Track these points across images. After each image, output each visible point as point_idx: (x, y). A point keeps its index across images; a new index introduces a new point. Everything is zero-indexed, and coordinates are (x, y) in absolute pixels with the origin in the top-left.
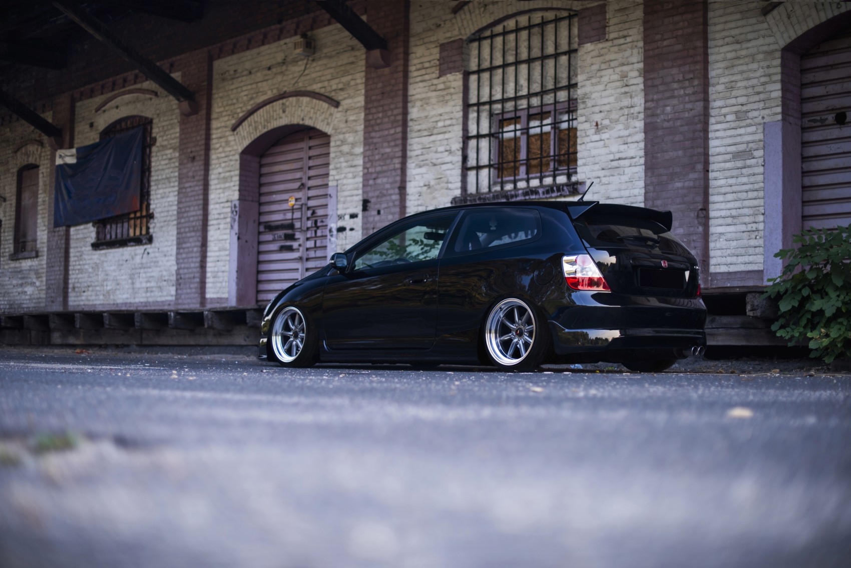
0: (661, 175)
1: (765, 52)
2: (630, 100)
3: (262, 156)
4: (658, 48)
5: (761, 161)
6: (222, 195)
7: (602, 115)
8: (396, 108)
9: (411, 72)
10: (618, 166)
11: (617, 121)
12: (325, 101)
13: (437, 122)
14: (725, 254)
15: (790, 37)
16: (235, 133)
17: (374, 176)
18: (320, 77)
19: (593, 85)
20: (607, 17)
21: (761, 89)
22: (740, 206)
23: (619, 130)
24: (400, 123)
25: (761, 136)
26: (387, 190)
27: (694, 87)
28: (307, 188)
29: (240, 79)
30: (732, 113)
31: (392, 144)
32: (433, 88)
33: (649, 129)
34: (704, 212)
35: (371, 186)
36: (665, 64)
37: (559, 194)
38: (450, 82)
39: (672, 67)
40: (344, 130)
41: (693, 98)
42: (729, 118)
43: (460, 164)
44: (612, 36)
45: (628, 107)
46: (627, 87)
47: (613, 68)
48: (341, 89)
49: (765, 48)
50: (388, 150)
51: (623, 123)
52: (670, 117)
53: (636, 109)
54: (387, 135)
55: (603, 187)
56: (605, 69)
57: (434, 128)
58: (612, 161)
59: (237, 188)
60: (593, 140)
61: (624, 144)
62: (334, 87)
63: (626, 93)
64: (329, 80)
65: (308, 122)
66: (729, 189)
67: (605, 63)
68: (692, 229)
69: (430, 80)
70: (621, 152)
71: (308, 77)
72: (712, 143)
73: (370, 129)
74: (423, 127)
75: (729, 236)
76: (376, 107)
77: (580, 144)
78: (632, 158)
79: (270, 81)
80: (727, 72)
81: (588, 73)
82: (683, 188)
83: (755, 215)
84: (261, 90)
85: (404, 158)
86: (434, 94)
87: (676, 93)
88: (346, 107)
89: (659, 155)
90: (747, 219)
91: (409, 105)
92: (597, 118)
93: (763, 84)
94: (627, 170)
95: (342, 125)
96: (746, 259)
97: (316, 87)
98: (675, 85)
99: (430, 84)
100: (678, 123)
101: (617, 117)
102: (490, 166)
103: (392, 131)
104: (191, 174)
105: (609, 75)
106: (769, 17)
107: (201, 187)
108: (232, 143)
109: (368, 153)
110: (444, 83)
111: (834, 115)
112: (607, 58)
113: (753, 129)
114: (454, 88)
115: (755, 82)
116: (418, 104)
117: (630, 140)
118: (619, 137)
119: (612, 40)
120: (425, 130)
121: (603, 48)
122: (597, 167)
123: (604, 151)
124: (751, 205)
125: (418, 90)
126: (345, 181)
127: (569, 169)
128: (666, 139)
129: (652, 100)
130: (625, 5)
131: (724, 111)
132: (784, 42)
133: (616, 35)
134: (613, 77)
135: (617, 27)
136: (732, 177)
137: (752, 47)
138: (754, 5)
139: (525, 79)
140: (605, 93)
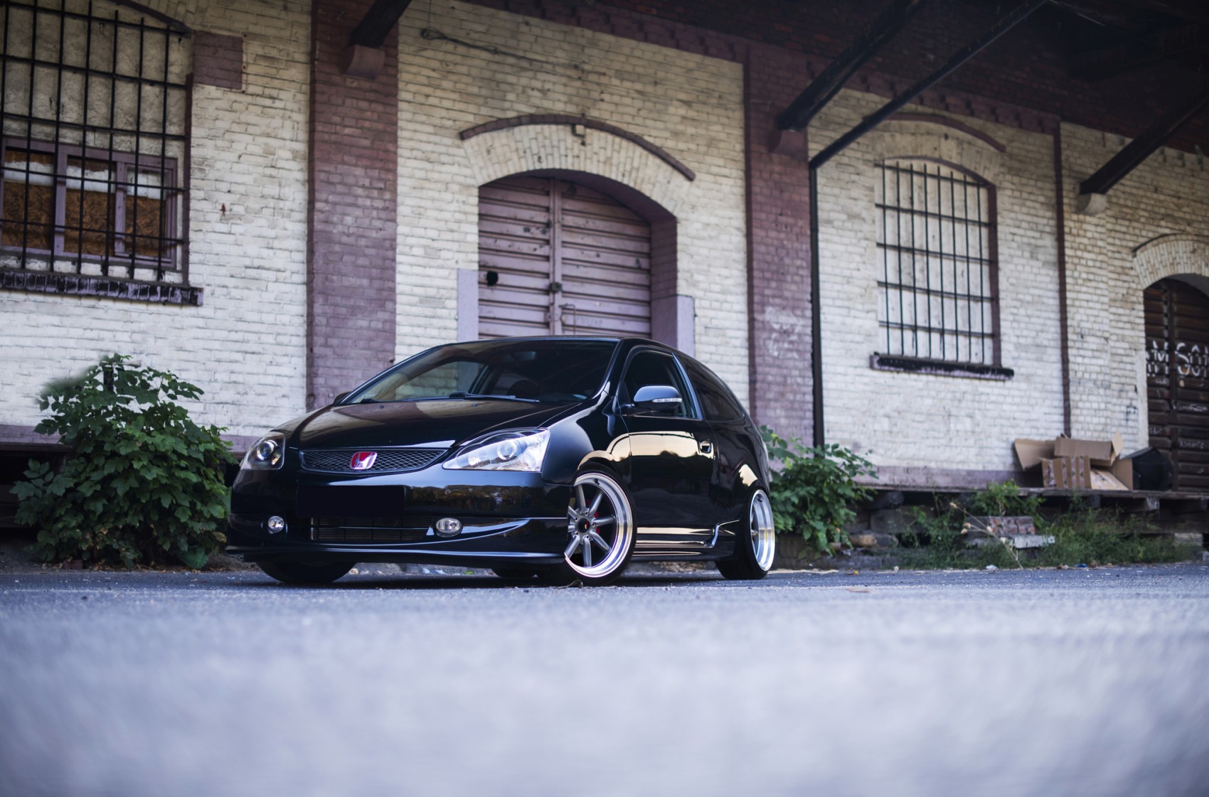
0: (336, 305)
1: (461, 184)
2: (278, 188)
4: (335, 133)
5: (454, 313)
7: (233, 197)
10: (257, 277)
11: (258, 212)
15: (489, 176)
19: (217, 148)
20: (244, 60)
21: (455, 226)
23: (260, 225)
25: (453, 284)
27: (385, 200)
30: (419, 246)
36: (346, 158)
37: (164, 299)
39: (356, 165)
41: (383, 215)
42: (416, 251)
44: (251, 89)
45: (273, 198)
46: (273, 170)
47: (250, 135)
49: (461, 179)
51: (267, 219)
52: (351, 231)
53: (287, 205)
55: (233, 302)
56: (240, 133)
58: (247, 267)
60: (217, 230)
61: (268, 248)
63: (271, 177)
67: (238, 123)
70: (262, 258)
72: (399, 278)
77: (196, 231)
78: (279, 270)
80: (414, 193)
81: (210, 129)
82: (369, 328)
89: (335, 278)
92: (226, 199)
93: (459, 222)
94: (271, 286)
98: (360, 191)
100: (363, 242)
101: (257, 206)
105: (243, 142)
106: (467, 144)
111: (487, 273)
112: (244, 118)
113: (444, 272)
115: (447, 216)
117: (276, 244)
118: (259, 237)
119: (252, 95)
121: (235, 101)
122: (222, 271)
123: (235, 250)
127: (160, 262)
128: (346, 258)
129: (326, 201)
130: (274, 53)
131: (410, 241)
132: (483, 179)
133: (258, 90)
134: (251, 148)
135: (261, 81)
136: (419, 326)
137: (446, 173)
138: (449, 123)
139: (71, 98)
140: (236, 167)
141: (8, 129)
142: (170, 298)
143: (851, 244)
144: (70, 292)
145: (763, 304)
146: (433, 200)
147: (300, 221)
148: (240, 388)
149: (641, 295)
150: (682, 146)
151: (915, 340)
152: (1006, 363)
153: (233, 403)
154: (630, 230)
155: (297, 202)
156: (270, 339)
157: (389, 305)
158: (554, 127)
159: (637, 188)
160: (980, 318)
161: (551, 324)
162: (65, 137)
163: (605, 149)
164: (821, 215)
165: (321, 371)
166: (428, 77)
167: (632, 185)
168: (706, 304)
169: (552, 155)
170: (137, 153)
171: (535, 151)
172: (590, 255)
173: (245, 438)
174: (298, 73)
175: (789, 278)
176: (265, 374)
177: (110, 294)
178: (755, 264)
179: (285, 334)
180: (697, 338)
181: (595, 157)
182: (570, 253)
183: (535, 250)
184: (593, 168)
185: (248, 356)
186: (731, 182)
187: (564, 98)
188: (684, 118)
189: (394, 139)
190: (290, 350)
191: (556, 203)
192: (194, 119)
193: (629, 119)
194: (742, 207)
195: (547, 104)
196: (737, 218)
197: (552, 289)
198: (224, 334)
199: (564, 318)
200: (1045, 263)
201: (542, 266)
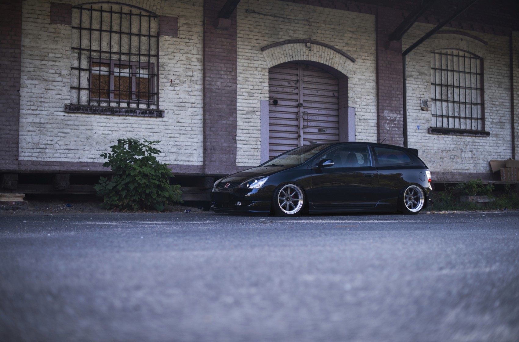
0: (214, 116)
1: (262, 68)
2: (192, 73)
4: (213, 51)
5: (259, 117)
7: (175, 77)
10: (184, 106)
11: (184, 82)
13: (48, 53)
14: (243, 158)
15: (273, 64)
19: (169, 59)
20: (178, 25)
21: (259, 84)
22: (250, 136)
23: (185, 87)
25: (259, 106)
27: (232, 76)
30: (246, 92)
32: (45, 29)
34: (235, 137)
36: (217, 60)
37: (150, 115)
38: (60, 29)
39: (221, 63)
41: (231, 81)
42: (245, 94)
44: (181, 36)
45: (190, 76)
46: (190, 66)
47: (181, 53)
49: (262, 66)
51: (188, 84)
52: (219, 88)
53: (195, 79)
55: (176, 116)
56: (177, 53)
57: (45, 56)
58: (180, 102)
60: (169, 89)
61: (188, 95)
63: (189, 68)
66: (244, 128)
67: (176, 49)
68: (231, 145)
69: (41, 23)
70: (186, 99)
72: (238, 104)
74: (35, 53)
75: (244, 149)
77: (161, 90)
78: (192, 103)
80: (244, 72)
81: (166, 52)
82: (226, 124)
83: (257, 141)
86: (45, 33)
87: (223, 76)
89: (213, 105)
90: (253, 143)
92: (172, 78)
93: (261, 82)
94: (190, 109)
96: (253, 161)
98: (222, 73)
99: (42, 26)
100: (224, 92)
101: (184, 80)
102: (89, 89)
105: (178, 56)
106: (264, 53)
110: (55, 29)
111: (273, 100)
112: (179, 47)
113: (256, 102)
114: (64, 34)
115: (256, 80)
116: (30, 37)
117: (191, 93)
118: (185, 91)
119: (181, 38)
120: (37, 55)
121: (175, 41)
122: (172, 104)
123: (176, 96)
124: (255, 137)
125: (31, 28)
127: (148, 101)
128: (217, 98)
129: (210, 77)
130: (190, 22)
131: (242, 90)
132: (270, 66)
133: (184, 36)
134: (182, 58)
135: (185, 33)
136: (246, 122)
137: (256, 64)
138: (257, 45)
139: (115, 43)
140: (176, 66)
141: (92, 55)
142: (152, 115)
143: (421, 84)
144: (116, 114)
145: (383, 110)
146: (251, 74)
147: (200, 85)
148: (179, 147)
149: (335, 107)
150: (350, 49)
151: (448, 121)
152: (487, 129)
153: (176, 153)
154: (330, 82)
155: (199, 77)
156: (190, 129)
157: (234, 115)
158: (298, 44)
159: (332, 66)
160: (476, 112)
161: (299, 119)
162: (113, 57)
163: (319, 52)
164: (408, 73)
165: (208, 140)
166: (249, 28)
167: (330, 65)
168: (360, 110)
169: (298, 55)
170: (139, 62)
171: (291, 54)
172: (315, 92)
173: (181, 165)
174: (199, 29)
175: (394, 99)
176: (188, 142)
177: (130, 114)
178: (380, 94)
179: (195, 127)
180: (356, 123)
181: (315, 55)
182: (306, 92)
183: (292, 91)
184: (314, 59)
185: (181, 135)
186: (370, 62)
187: (302, 33)
188: (351, 38)
189: (236, 52)
190: (197, 133)
191: (301, 72)
192: (160, 48)
193: (328, 39)
194: (375, 72)
195: (295, 35)
196: (373, 76)
197: (299, 106)
198: (172, 127)
199: (304, 117)
200: (505, 89)
201: (295, 97)
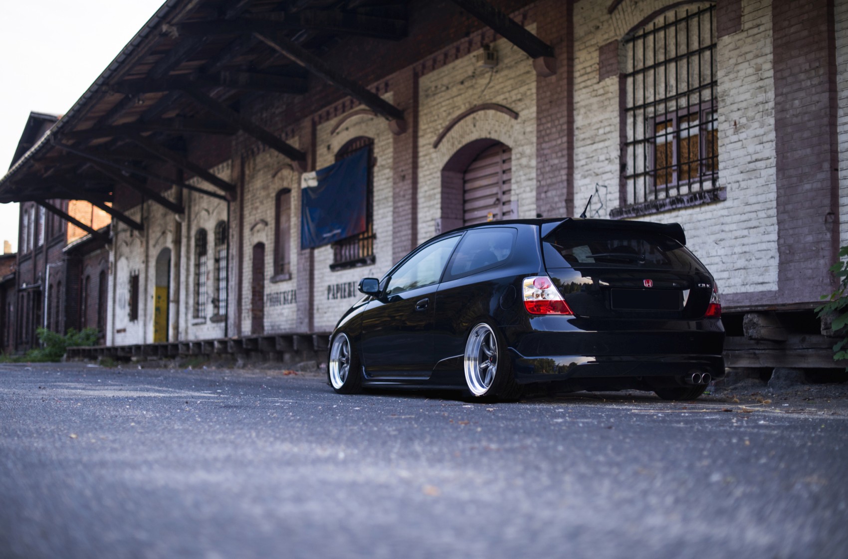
0: (790, 177)
2: (764, 94)
3: (465, 172)
4: (785, 36)
6: (428, 214)
7: (740, 113)
8: (562, 117)
9: (576, 78)
10: (755, 168)
11: (753, 119)
12: (506, 113)
13: (598, 129)
16: (437, 149)
17: (545, 189)
18: (502, 88)
19: (731, 80)
20: (742, 6)
23: (755, 129)
24: (566, 132)
26: (556, 203)
27: (819, 76)
28: (501, 204)
29: (439, 95)
31: (560, 154)
32: (594, 93)
33: (780, 126)
34: (833, 217)
35: (543, 199)
36: (793, 53)
37: (702, 201)
38: (608, 86)
39: (799, 56)
40: (523, 142)
41: (819, 89)
43: (618, 173)
44: (747, 26)
45: (763, 103)
46: (761, 81)
47: (748, 61)
48: (520, 100)
50: (556, 161)
51: (758, 121)
52: (798, 112)
53: (768, 105)
54: (556, 146)
55: (743, 192)
56: (741, 63)
57: (596, 135)
58: (749, 163)
59: (439, 206)
60: (732, 141)
61: (760, 144)
62: (514, 98)
63: (761, 87)
64: (509, 92)
65: (494, 136)
67: (741, 55)
68: (820, 236)
69: (591, 86)
71: (493, 90)
73: (541, 140)
74: (587, 135)
76: (545, 117)
77: (721, 146)
78: (767, 159)
79: (463, 95)
81: (726, 68)
82: (811, 190)
84: (457, 104)
85: (571, 169)
86: (595, 100)
87: (804, 84)
88: (523, 118)
89: (789, 154)
91: (575, 113)
92: (735, 116)
94: (763, 172)
95: (521, 137)
97: (499, 99)
98: (802, 76)
99: (592, 90)
100: (806, 118)
101: (753, 114)
102: (645, 174)
103: (559, 142)
104: (402, 193)
105: (746, 69)
107: (410, 206)
108: (435, 160)
109: (541, 165)
110: (603, 87)
112: (743, 50)
116: (582, 111)
117: (765, 139)
118: (756, 136)
119: (747, 30)
120: (589, 138)
121: (739, 40)
122: (736, 170)
123: (741, 152)
125: (582, 97)
126: (524, 196)
127: (713, 173)
128: (795, 136)
129: (782, 94)
133: (750, 25)
134: (748, 71)
135: (750, 17)
140: (742, 89)
148: (748, 256)
153: (744, 269)
170: (700, 103)
173: (752, 293)
176: (761, 242)
185: (751, 231)
198: (738, 217)
